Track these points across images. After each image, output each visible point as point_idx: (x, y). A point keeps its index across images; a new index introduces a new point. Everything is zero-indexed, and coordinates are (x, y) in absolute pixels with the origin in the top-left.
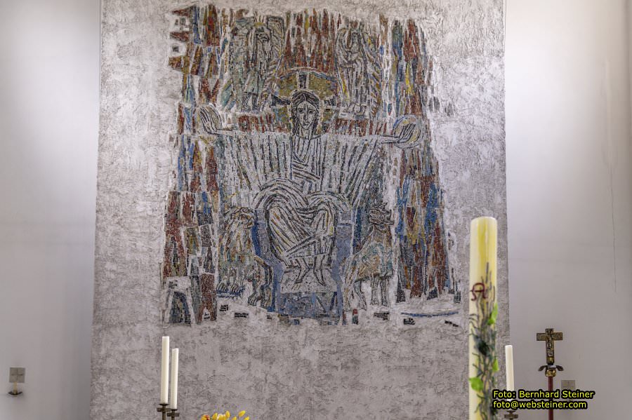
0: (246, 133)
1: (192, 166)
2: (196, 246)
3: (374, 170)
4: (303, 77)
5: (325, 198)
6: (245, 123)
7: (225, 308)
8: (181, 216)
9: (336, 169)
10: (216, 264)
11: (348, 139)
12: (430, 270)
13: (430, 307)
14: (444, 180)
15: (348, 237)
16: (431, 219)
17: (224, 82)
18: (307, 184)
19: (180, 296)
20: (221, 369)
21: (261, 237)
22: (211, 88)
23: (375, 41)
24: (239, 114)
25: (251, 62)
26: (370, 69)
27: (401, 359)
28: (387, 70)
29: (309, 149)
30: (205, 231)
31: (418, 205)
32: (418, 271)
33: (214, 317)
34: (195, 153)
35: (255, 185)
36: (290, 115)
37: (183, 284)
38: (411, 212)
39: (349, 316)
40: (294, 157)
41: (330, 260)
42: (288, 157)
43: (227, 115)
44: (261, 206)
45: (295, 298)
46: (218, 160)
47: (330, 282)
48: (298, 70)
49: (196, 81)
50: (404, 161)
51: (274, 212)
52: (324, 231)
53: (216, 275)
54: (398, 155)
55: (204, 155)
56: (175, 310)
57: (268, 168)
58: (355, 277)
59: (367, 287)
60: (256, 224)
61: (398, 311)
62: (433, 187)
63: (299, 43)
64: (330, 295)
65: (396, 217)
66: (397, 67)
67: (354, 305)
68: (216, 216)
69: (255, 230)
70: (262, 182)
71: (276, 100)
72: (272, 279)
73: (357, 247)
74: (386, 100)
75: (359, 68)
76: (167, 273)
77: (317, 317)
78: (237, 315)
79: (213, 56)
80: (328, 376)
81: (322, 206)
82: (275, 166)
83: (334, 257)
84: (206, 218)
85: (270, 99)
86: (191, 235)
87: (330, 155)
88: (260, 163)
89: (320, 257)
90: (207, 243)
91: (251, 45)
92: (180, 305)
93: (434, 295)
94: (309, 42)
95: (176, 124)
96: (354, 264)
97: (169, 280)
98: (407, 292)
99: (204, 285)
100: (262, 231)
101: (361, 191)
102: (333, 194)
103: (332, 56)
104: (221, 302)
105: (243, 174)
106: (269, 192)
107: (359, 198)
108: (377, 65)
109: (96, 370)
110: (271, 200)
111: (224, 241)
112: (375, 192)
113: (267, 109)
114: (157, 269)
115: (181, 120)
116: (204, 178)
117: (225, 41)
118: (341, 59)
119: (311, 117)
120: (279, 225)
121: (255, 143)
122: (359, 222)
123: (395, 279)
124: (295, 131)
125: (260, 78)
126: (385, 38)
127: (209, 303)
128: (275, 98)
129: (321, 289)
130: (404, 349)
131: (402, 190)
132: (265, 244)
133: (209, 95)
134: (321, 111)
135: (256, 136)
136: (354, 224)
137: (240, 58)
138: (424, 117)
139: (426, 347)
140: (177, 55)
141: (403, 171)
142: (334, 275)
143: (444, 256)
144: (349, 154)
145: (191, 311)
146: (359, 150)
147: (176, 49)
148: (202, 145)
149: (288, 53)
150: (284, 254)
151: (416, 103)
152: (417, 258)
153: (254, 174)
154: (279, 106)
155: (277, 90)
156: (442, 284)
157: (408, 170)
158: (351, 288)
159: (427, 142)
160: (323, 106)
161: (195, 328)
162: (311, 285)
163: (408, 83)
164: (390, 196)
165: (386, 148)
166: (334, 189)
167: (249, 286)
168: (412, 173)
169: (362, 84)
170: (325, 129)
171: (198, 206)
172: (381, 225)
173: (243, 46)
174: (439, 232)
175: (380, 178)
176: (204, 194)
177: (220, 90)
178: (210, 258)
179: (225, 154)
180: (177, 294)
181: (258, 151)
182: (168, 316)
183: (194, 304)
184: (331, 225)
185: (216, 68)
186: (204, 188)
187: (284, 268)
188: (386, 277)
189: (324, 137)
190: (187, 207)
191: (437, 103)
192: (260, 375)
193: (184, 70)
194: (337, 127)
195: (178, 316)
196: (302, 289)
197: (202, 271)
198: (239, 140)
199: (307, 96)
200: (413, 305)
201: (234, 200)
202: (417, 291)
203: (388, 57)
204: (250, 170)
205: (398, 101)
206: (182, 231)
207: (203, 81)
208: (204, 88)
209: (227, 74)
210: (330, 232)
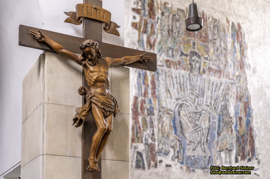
0: (169, 69)
1: (144, 83)
2: (147, 127)
3: (225, 96)
4: (194, 44)
5: (205, 108)
6: (168, 63)
7: (161, 161)
8: (139, 110)
10: (156, 137)
11: (214, 79)
12: (248, 148)
14: (254, 105)
15: (215, 129)
16: (248, 123)
17: (158, 40)
18: (197, 100)
19: (139, 154)
21: (177, 125)
22: (152, 42)
24: (166, 58)
26: (223, 44)
28: (229, 46)
29: (198, 81)
30: (151, 119)
31: (243, 115)
32: (243, 148)
33: (156, 166)
34: (145, 77)
35: (173, 97)
36: (188, 62)
38: (240, 119)
40: (190, 85)
41: (207, 140)
42: (188, 84)
43: (160, 58)
44: (177, 109)
45: (193, 158)
46: (156, 81)
47: (207, 151)
48: (192, 39)
49: (145, 37)
50: (238, 93)
51: (182, 113)
52: (204, 124)
53: (156, 143)
54: (235, 90)
55: (150, 78)
56: (138, 161)
57: (179, 89)
58: (218, 149)
59: (223, 154)
60: (175, 118)
62: (249, 107)
64: (207, 158)
65: (234, 120)
66: (233, 45)
67: (218, 163)
68: (156, 112)
69: (174, 121)
70: (177, 96)
71: (182, 54)
72: (183, 148)
73: (219, 134)
74: (230, 61)
75: (218, 43)
76: (133, 140)
77: (202, 168)
78: (167, 166)
79: (152, 25)
81: (203, 112)
82: (182, 88)
83: (209, 138)
84: (151, 112)
85: (180, 53)
86: (144, 120)
87: (206, 86)
88: (176, 86)
89: (203, 138)
90: (152, 127)
91: (170, 22)
92: (140, 158)
93: (250, 160)
96: (218, 142)
97: (134, 144)
98: (239, 158)
99: (151, 148)
100: (177, 122)
101: (220, 106)
102: (208, 106)
103: (206, 35)
104: (159, 158)
105: (168, 91)
106: (180, 102)
107: (219, 109)
108: (225, 43)
110: (181, 106)
111: (160, 126)
112: (226, 107)
113: (178, 58)
116: (150, 91)
117: (158, 18)
118: (210, 37)
119: (198, 65)
120: (185, 120)
121: (174, 76)
122: (219, 121)
123: (234, 152)
124: (191, 71)
125: (175, 42)
126: (228, 30)
127: (154, 159)
128: (182, 52)
129: (204, 154)
131: (236, 107)
132: (179, 129)
134: (202, 62)
135: (174, 71)
136: (217, 123)
137: (166, 28)
138: (245, 72)
140: (135, 21)
141: (237, 97)
142: (209, 148)
143: (253, 141)
144: (215, 86)
145: (145, 162)
146: (219, 85)
147: (134, 18)
150: (187, 135)
151: (242, 66)
152: (243, 142)
153: (174, 92)
154: (184, 57)
155: (182, 48)
156: (253, 155)
157: (239, 98)
158: (216, 155)
159: (246, 84)
160: (203, 60)
161: (147, 171)
162: (199, 152)
163: (238, 54)
164: (232, 110)
165: (230, 85)
166: (208, 104)
167: (172, 150)
168: (241, 99)
169: (219, 51)
170: (204, 72)
171: (147, 105)
172: (228, 124)
173: (167, 22)
174: (251, 130)
175: (228, 101)
176: (150, 100)
177: (156, 44)
178: (153, 134)
179: (160, 79)
181: (175, 80)
182: (134, 164)
183: (147, 158)
184: (207, 122)
185: (154, 32)
186: (150, 96)
187: (188, 142)
188: (230, 151)
189: (204, 76)
190: (142, 105)
191: (250, 66)
193: (139, 29)
194: (209, 72)
195: (139, 164)
196: (196, 153)
197: (150, 141)
198: (166, 73)
199: (196, 54)
200: (242, 164)
201: (164, 105)
202: (243, 158)
203: (229, 39)
204: (171, 89)
205: (234, 63)
206: (140, 118)
207: (148, 38)
208: (149, 42)
209: (159, 36)
210: (207, 125)
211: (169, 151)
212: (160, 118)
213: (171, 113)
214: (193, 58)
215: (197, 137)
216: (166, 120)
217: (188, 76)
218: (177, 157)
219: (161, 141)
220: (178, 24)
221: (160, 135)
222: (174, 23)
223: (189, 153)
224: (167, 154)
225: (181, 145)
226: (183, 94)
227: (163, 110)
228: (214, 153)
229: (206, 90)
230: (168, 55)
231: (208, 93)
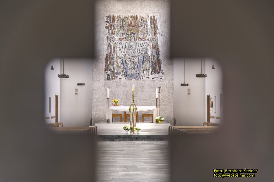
0: (121, 41)
1: (110, 48)
2: (111, 65)
3: (146, 48)
4: (132, 29)
5: (136, 54)
6: (120, 39)
7: (117, 77)
8: (108, 59)
9: (139, 48)
10: (115, 68)
11: (141, 42)
12: (157, 68)
13: (157, 75)
15: (141, 62)
16: (158, 57)
17: (116, 31)
18: (133, 51)
19: (108, 75)
20: (116, 89)
21: (124, 63)
22: (114, 32)
23: (146, 21)
24: (119, 37)
25: (121, 26)
26: (146, 27)
27: (152, 86)
28: (149, 27)
29: (133, 44)
30: (113, 62)
32: (155, 68)
33: (115, 79)
34: (111, 46)
35: (122, 52)
36: (129, 37)
37: (109, 72)
38: (154, 56)
39: (141, 78)
40: (130, 46)
41: (137, 67)
42: (129, 46)
43: (117, 38)
44: (124, 56)
45: (131, 74)
46: (115, 47)
48: (131, 28)
50: (152, 46)
51: (126, 57)
52: (136, 61)
53: (115, 70)
54: (151, 44)
55: (112, 46)
57: (125, 48)
58: (143, 70)
59: (145, 72)
60: (123, 60)
61: (151, 77)
62: (158, 51)
63: (131, 22)
65: (151, 57)
66: (151, 26)
67: (142, 76)
68: (115, 59)
69: (123, 61)
70: (124, 51)
71: (127, 34)
72: (126, 71)
73: (143, 64)
74: (149, 33)
75: (143, 27)
76: (106, 70)
77: (135, 78)
78: (119, 78)
79: (114, 26)
80: (137, 90)
81: (136, 56)
82: (126, 48)
83: (138, 66)
84: (113, 59)
85: (125, 34)
86: (110, 63)
87: (137, 45)
88: (124, 48)
89: (135, 66)
90: (113, 64)
91: (121, 23)
92: (109, 77)
93: (158, 73)
94: (133, 21)
95: (107, 40)
96: (142, 67)
97: (106, 72)
98: (153, 73)
99: (113, 72)
100: (124, 61)
101: (144, 52)
102: (138, 53)
103: (138, 24)
104: (116, 76)
106: (125, 53)
107: (143, 54)
109: (93, 90)
110: (126, 55)
111: (117, 64)
112: (146, 52)
113: (125, 36)
114: (104, 70)
115: (108, 39)
116: (112, 51)
117: (116, 22)
118: (140, 25)
119: (133, 37)
120: (127, 60)
121: (123, 43)
122: (143, 59)
123: (150, 71)
124: (130, 40)
125: (123, 30)
126: (149, 20)
127: (114, 76)
128: (126, 34)
129: (136, 73)
130: (152, 84)
131: (152, 52)
132: (125, 64)
133: (113, 34)
134: (136, 36)
135: (123, 42)
136: (142, 59)
137: (119, 26)
138: (156, 36)
139: (156, 84)
140: (107, 26)
141: (152, 48)
142: (138, 70)
143: (160, 65)
144: (141, 45)
145: (111, 78)
146: (143, 44)
147: (106, 25)
148: (112, 44)
149: (129, 24)
150: (128, 66)
151: (155, 33)
152: (155, 66)
153: (123, 50)
154: (127, 35)
155: (127, 32)
156: (160, 71)
157: (153, 48)
158: (142, 72)
159: (157, 42)
160: (136, 35)
161: (111, 81)
162: (134, 72)
163: (153, 29)
164: (149, 53)
165: (149, 43)
166: (138, 52)
167: (122, 72)
168: (154, 48)
169: (144, 30)
170: (136, 40)
171: (111, 57)
172: (148, 59)
173: (120, 23)
174: (159, 60)
175: (147, 49)
176: (113, 54)
177: (115, 33)
178: (114, 67)
179: (117, 46)
180: (108, 74)
181: (123, 45)
182: (106, 79)
183: (111, 76)
184: (138, 60)
185: (114, 28)
186: (113, 53)
187: (129, 69)
188: (149, 70)
189: (136, 41)
190: (109, 57)
191: (159, 33)
192: (124, 90)
193: (108, 29)
194: (139, 39)
195: (108, 79)
196: (132, 73)
197: (112, 70)
198: (119, 43)
199: (133, 33)
200: (154, 75)
201: (119, 56)
202: (155, 72)
203: (149, 24)
204: (121, 49)
205: (151, 33)
206: (109, 62)
207: (112, 31)
208: (112, 32)
209: (117, 29)
210: (137, 61)
211: (121, 73)
212: (117, 60)
213: (122, 58)
214: (131, 35)
215: (133, 66)
216: (120, 61)
217: (129, 43)
218: (124, 75)
219: (117, 69)
220: (125, 23)
221: (117, 67)
222: (123, 23)
223: (129, 73)
224: (119, 74)
225: (126, 70)
226: (127, 50)
227: (118, 57)
228: (141, 72)
229: (137, 47)
230: (120, 36)
231: (138, 48)
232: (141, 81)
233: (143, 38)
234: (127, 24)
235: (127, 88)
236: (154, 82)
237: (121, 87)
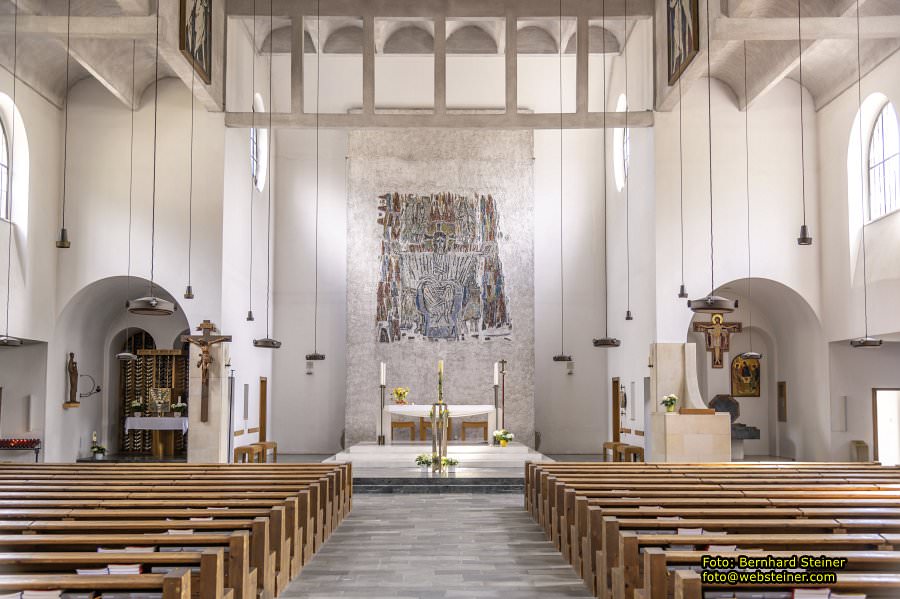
0: (413, 253)
1: (389, 269)
2: (391, 307)
3: (472, 268)
4: (439, 225)
5: (449, 282)
6: (412, 248)
7: (404, 335)
8: (384, 293)
9: (454, 268)
10: (400, 315)
11: (460, 254)
12: (497, 314)
13: (498, 332)
14: (504, 272)
16: (499, 290)
17: (403, 229)
18: (441, 276)
20: (402, 362)
21: (420, 302)
22: (397, 232)
23: (472, 206)
24: (410, 244)
25: (415, 219)
26: (470, 220)
27: (484, 356)
28: (478, 220)
29: (442, 259)
30: (395, 300)
31: (492, 284)
32: (492, 315)
33: (399, 339)
34: (390, 264)
36: (433, 244)
37: (385, 324)
38: (489, 287)
39: (460, 337)
40: (435, 263)
41: (451, 311)
42: (432, 264)
43: (404, 245)
46: (400, 266)
47: (451, 321)
48: (437, 222)
49: (390, 229)
50: (486, 263)
51: (426, 290)
52: (448, 297)
53: (400, 320)
54: (483, 261)
55: (394, 264)
56: (382, 336)
59: (468, 323)
61: (483, 334)
62: (499, 275)
63: (437, 209)
64: (451, 328)
65: (482, 290)
66: (483, 218)
67: (463, 332)
68: (400, 293)
71: (427, 237)
73: (464, 305)
74: (478, 234)
75: (465, 219)
76: (378, 319)
77: (446, 338)
78: (410, 338)
79: (397, 217)
80: (451, 365)
81: (448, 286)
84: (395, 293)
85: (424, 237)
86: (389, 302)
88: (420, 267)
89: (447, 310)
90: (396, 306)
91: (415, 211)
92: (384, 334)
93: (499, 326)
94: (442, 208)
95: (381, 251)
97: (379, 323)
98: (487, 325)
99: (395, 324)
100: (421, 298)
102: (453, 280)
103: (452, 214)
104: (402, 332)
105: (412, 272)
106: (424, 280)
108: (473, 218)
109: (347, 364)
111: (404, 304)
112: (472, 279)
113: (422, 241)
114: (374, 318)
115: (383, 248)
116: (394, 275)
117: (403, 210)
118: (457, 215)
119: (442, 244)
120: (428, 296)
121: (417, 258)
123: (481, 319)
124: (435, 251)
125: (419, 228)
126: (477, 204)
127: (397, 333)
128: (426, 235)
130: (486, 351)
131: (485, 277)
133: (396, 236)
134: (447, 241)
135: (418, 254)
137: (410, 217)
138: (495, 242)
139: (496, 350)
140: (381, 217)
141: (485, 266)
142: (454, 318)
143: (504, 308)
145: (389, 337)
147: (380, 215)
148: (393, 260)
149: (432, 214)
150: (430, 309)
151: (492, 235)
152: (492, 309)
155: (427, 232)
156: (503, 321)
157: (488, 268)
159: (497, 254)
160: (448, 239)
161: (391, 344)
163: (488, 226)
164: (479, 280)
165: (478, 257)
167: (415, 324)
168: (490, 269)
169: (466, 227)
170: (449, 249)
171: (391, 288)
172: (475, 294)
173: (413, 211)
174: (502, 296)
175: (475, 272)
176: (394, 283)
177: (401, 233)
178: (397, 312)
179: (404, 263)
180: (383, 329)
181: (418, 261)
182: (379, 339)
183: (390, 333)
184: (452, 295)
185: (399, 223)
186: (394, 279)
188: (477, 319)
189: (449, 253)
190: (386, 288)
191: (502, 235)
192: (420, 365)
193: (384, 224)
194: (455, 248)
195: (383, 339)
197: (394, 318)
198: (410, 257)
199: (441, 234)
200: (489, 331)
201: (408, 285)
202: (491, 325)
203: (478, 213)
204: (415, 271)
205: (483, 235)
206: (385, 299)
207: (393, 229)
208: (393, 232)
209: (404, 226)
210: (452, 298)
211: (412, 326)
212: (404, 297)
214: (438, 239)
215: (441, 310)
216: (410, 298)
219: (404, 317)
220: (422, 211)
221: (404, 312)
222: (419, 211)
223: (431, 325)
224: (410, 328)
227: (406, 290)
228: (459, 323)
229: (451, 266)
230: (412, 241)
232: (458, 344)
233: (465, 246)
234: (428, 213)
235: (427, 362)
236: (489, 347)
237: (413, 357)
